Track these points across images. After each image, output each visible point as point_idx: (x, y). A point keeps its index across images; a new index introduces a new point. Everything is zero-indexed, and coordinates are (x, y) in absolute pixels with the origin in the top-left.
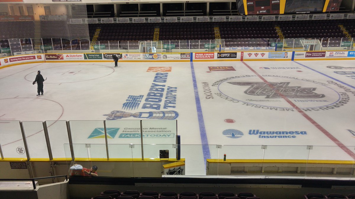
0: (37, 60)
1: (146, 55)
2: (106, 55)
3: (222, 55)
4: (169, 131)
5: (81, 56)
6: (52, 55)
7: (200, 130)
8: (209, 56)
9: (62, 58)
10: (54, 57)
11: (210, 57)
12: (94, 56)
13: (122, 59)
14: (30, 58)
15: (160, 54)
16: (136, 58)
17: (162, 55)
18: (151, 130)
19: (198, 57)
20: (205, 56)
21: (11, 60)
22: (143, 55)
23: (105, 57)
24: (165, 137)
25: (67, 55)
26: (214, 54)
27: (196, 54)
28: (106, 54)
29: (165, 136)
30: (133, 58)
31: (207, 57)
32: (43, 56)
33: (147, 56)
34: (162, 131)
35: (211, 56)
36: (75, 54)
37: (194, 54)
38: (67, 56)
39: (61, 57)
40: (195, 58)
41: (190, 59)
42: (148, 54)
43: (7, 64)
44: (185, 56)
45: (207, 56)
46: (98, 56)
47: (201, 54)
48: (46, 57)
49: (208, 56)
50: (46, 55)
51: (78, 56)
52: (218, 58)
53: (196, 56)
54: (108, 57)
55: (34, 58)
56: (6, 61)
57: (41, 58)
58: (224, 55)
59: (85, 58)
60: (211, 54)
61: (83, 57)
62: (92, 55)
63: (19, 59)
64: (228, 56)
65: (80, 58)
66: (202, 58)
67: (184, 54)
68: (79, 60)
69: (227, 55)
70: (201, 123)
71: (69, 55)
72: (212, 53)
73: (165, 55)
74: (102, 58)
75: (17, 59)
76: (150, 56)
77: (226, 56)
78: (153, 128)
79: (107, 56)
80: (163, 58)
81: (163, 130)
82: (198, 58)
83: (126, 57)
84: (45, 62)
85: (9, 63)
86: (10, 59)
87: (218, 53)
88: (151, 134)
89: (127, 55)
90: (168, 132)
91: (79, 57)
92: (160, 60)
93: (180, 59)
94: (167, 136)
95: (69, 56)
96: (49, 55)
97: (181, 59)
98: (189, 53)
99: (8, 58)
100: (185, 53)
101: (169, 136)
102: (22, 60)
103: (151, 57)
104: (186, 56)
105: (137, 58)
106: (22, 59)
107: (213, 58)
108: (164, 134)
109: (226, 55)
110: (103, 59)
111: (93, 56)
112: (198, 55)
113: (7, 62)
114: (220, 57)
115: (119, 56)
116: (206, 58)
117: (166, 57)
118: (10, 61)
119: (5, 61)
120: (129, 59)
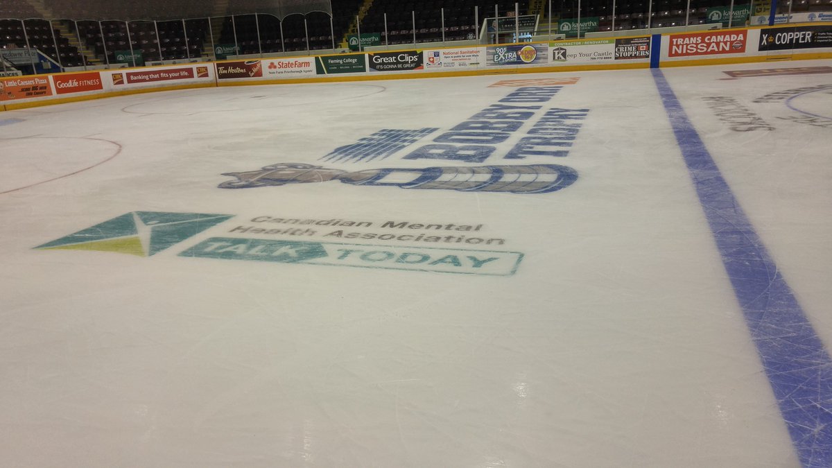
0: (196, 79)
1: (498, 50)
2: (376, 59)
3: (779, 38)
4: (489, 242)
5: (307, 64)
6: (235, 65)
7: (722, 245)
8: (725, 43)
9: (259, 74)
10: (238, 70)
11: (727, 49)
12: (344, 64)
13: (422, 68)
14: (178, 74)
15: (544, 45)
16: (465, 64)
17: (551, 50)
18: (388, 230)
19: (680, 52)
20: (709, 45)
21: (132, 78)
22: (488, 54)
23: (373, 66)
24: (451, 267)
25: (272, 64)
26: (745, 37)
27: (675, 40)
28: (375, 54)
29: (456, 261)
30: (457, 63)
31: (718, 47)
32: (211, 67)
33: (502, 56)
34: (449, 238)
35: (732, 43)
36: (292, 60)
37: (665, 41)
38: (272, 66)
39: (255, 70)
40: (671, 55)
41: (648, 60)
42: (503, 47)
43: (120, 87)
44: (631, 49)
45: (718, 44)
46: (354, 61)
47: (693, 40)
48: (218, 70)
49: (722, 44)
50: (219, 65)
51: (300, 65)
52: (762, 48)
53: (674, 47)
54: (383, 63)
55: (190, 73)
56: (118, 80)
57: (206, 75)
58: (787, 37)
59: (320, 71)
60: (734, 37)
61: (313, 66)
62: (337, 61)
63: (152, 76)
64: (803, 39)
65: (306, 72)
66: (697, 53)
67: (628, 41)
68: (303, 75)
69: (800, 35)
70: (720, 212)
71: (276, 64)
72: (737, 33)
73: (562, 49)
74: (363, 70)
75: (147, 77)
76: (510, 55)
77: (797, 40)
78: (403, 225)
79: (380, 61)
80: (554, 58)
81: (457, 234)
82: (682, 54)
83: (433, 62)
84: (217, 85)
85: (126, 85)
86: (128, 75)
87: (763, 32)
88: (367, 249)
89: (437, 55)
90: (483, 246)
91: (303, 69)
92: (544, 65)
93: (613, 61)
94: (471, 263)
95: (275, 67)
96: (226, 66)
97: (616, 58)
98: (649, 38)
99: (124, 72)
100: (632, 39)
101: (478, 263)
102: (161, 79)
103: (512, 56)
104: (637, 49)
105: (467, 62)
106: (160, 76)
107: (743, 50)
108: (453, 253)
109: (794, 35)
110: (369, 72)
111: (341, 62)
112: (680, 41)
113: (122, 82)
114: (772, 46)
115: (415, 58)
116: (713, 52)
117: (564, 55)
118: (130, 81)
119: (114, 80)
120: (442, 69)
